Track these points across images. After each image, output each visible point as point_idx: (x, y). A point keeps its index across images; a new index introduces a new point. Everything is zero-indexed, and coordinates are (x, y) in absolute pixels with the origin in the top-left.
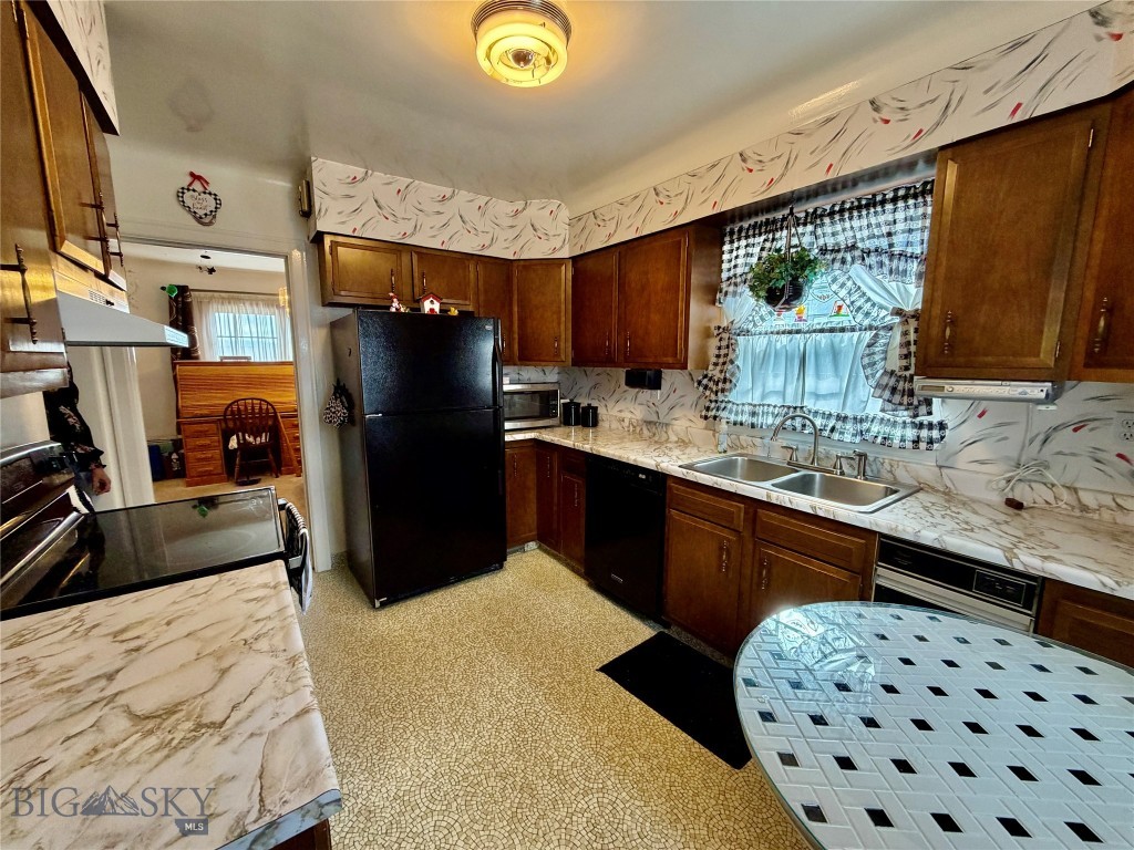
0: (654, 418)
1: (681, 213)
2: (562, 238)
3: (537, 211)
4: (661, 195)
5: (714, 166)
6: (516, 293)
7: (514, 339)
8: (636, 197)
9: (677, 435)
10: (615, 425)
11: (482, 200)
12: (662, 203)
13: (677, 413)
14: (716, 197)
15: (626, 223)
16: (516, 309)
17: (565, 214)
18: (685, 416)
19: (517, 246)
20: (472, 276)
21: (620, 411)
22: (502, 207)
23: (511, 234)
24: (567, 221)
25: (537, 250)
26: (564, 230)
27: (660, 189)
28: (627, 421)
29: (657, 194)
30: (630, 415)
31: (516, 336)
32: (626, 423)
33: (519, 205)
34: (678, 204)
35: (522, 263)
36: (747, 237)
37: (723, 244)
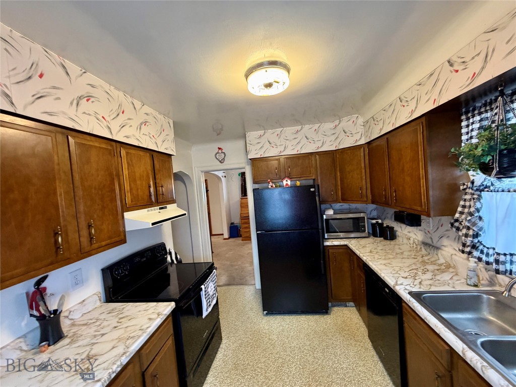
0: (429, 241)
1: (415, 111)
2: (360, 134)
3: (346, 123)
4: (403, 101)
5: (432, 75)
6: (338, 166)
7: (338, 189)
8: (391, 105)
9: (444, 258)
10: (405, 241)
11: (316, 126)
12: (404, 106)
13: (445, 242)
14: (435, 95)
15: (387, 121)
16: (339, 174)
17: (361, 120)
18: (451, 246)
19: (336, 143)
20: (313, 162)
21: (409, 232)
22: (328, 126)
23: (333, 137)
24: (363, 124)
25: (348, 143)
26: (361, 129)
27: (402, 97)
28: (412, 239)
29: (401, 101)
30: (414, 236)
31: (340, 188)
32: (411, 242)
33: (337, 122)
34: (412, 105)
35: (340, 151)
36: (480, 114)
37: (462, 121)
